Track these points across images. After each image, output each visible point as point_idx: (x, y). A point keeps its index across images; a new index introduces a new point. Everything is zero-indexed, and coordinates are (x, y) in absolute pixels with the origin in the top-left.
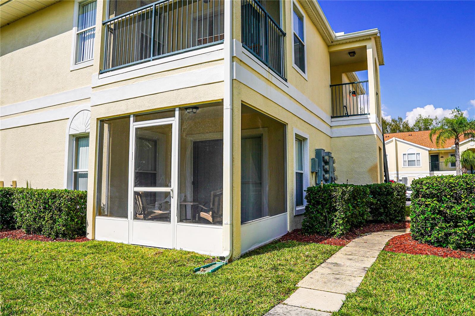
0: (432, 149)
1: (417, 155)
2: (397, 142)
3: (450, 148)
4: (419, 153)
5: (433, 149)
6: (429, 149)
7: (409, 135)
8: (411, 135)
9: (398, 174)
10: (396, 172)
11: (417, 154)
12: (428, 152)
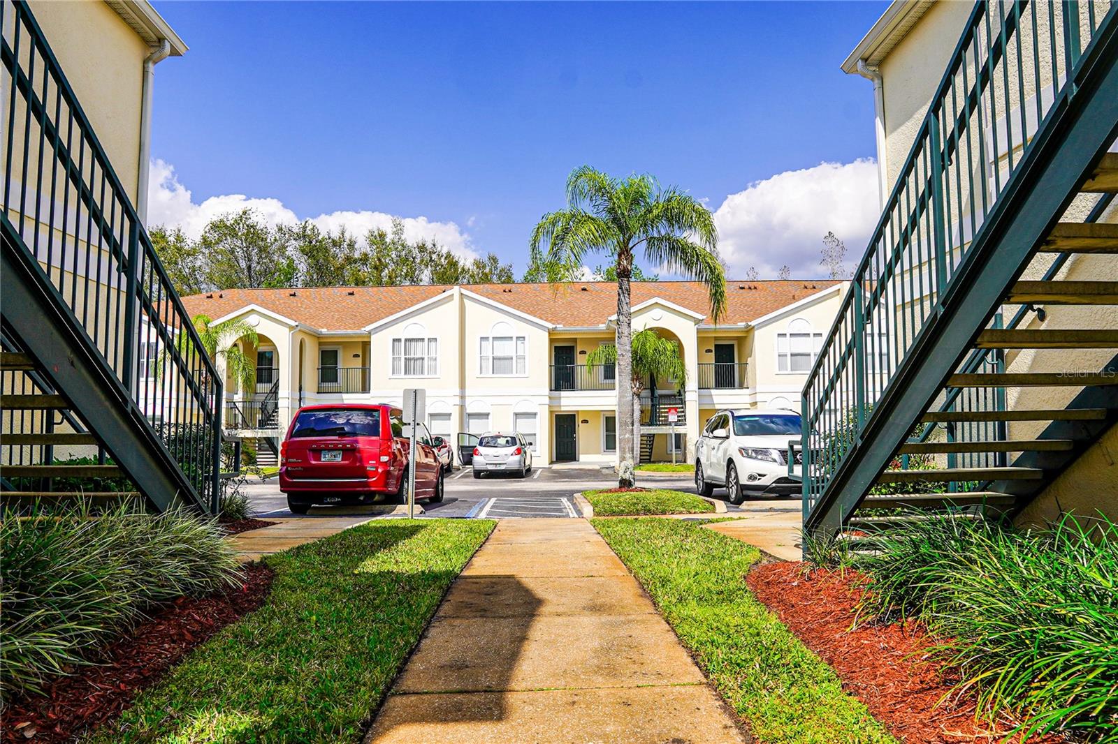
0: (558, 326)
1: (519, 342)
2: (465, 301)
3: (602, 326)
4: (524, 338)
5: (560, 327)
6: (550, 326)
7: (505, 291)
8: (510, 291)
9: (463, 397)
10: (457, 391)
11: (517, 338)
12: (547, 334)
